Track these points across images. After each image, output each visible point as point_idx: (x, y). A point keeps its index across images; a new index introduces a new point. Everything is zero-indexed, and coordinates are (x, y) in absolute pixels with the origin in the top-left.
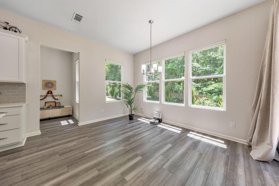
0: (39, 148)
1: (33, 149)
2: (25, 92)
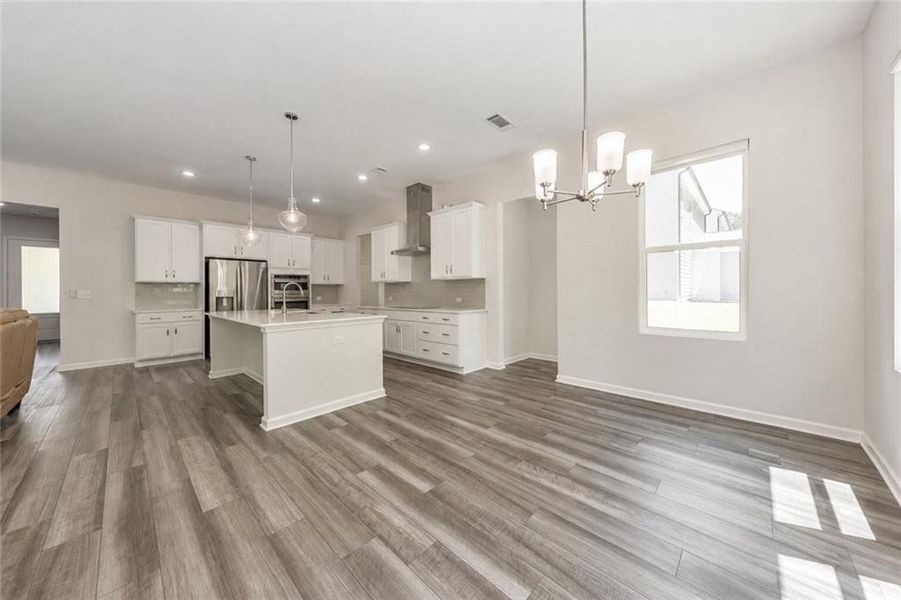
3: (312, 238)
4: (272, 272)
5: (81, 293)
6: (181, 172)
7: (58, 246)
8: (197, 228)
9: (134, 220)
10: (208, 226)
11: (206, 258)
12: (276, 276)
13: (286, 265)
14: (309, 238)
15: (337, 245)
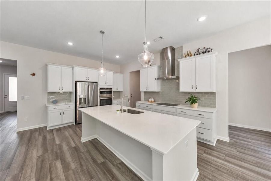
0: (227, 158)
1: (221, 154)
2: (215, 99)
3: (113, 73)
4: (99, 87)
5: (26, 97)
6: (67, 43)
7: (17, 77)
8: (72, 68)
9: (47, 66)
10: (76, 68)
11: (75, 81)
12: (101, 89)
13: (104, 84)
14: (112, 73)
15: (121, 76)
